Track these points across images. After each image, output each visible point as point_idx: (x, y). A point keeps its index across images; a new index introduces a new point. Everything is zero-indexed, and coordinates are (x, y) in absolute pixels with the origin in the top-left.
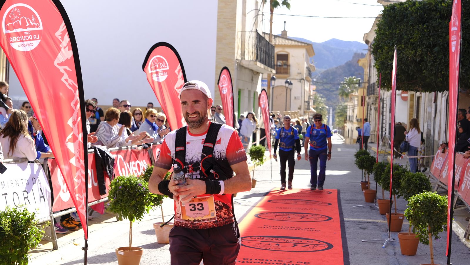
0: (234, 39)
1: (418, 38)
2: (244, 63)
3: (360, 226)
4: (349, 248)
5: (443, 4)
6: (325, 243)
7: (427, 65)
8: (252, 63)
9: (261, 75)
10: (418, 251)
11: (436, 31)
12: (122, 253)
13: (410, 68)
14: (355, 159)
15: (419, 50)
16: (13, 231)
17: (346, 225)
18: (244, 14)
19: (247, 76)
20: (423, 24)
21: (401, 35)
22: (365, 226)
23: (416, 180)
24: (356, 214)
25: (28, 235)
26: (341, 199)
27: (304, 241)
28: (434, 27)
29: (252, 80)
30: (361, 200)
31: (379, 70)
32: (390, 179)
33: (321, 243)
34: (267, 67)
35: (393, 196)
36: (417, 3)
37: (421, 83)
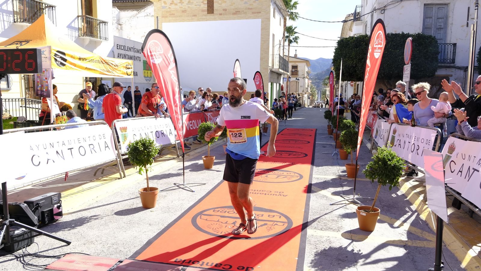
0: (269, 58)
1: (354, 55)
2: (273, 70)
3: (323, 146)
4: (315, 156)
5: (367, 38)
6: (304, 154)
7: (358, 68)
8: (277, 70)
9: (282, 75)
10: (348, 157)
11: (363, 51)
12: (205, 159)
13: (350, 70)
14: (324, 114)
15: (355, 61)
16: (143, 148)
17: (316, 145)
18: (273, 47)
19: (275, 76)
20: (357, 48)
21: (346, 54)
22: (325, 146)
23: (348, 123)
24: (322, 140)
25: (151, 150)
26: (317, 133)
27: (294, 153)
28: (362, 50)
29: (278, 78)
30: (326, 134)
31: (335, 71)
32: (337, 123)
33: (302, 154)
34: (285, 72)
35: (338, 131)
36: (354, 38)
37: (356, 77)
